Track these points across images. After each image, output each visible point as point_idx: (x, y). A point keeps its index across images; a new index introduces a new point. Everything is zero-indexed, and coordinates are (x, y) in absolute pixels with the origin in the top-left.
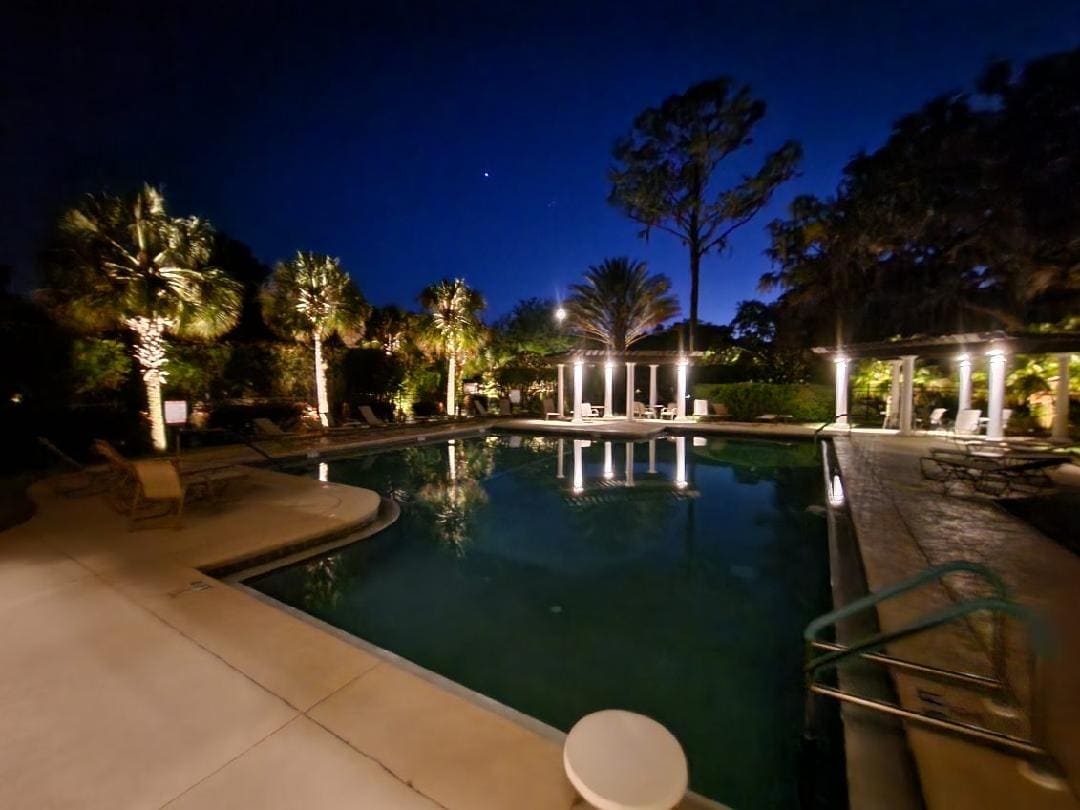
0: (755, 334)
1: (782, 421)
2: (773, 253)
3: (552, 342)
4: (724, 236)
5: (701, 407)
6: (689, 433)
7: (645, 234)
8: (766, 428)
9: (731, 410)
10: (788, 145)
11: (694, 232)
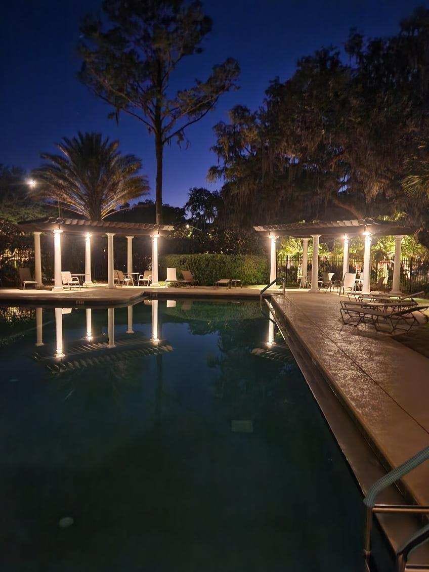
0: (203, 216)
1: (234, 284)
2: (219, 150)
3: (23, 211)
4: (182, 129)
5: (171, 274)
6: (162, 297)
7: (114, 115)
8: (223, 291)
9: (195, 277)
10: (229, 61)
11: (158, 121)
